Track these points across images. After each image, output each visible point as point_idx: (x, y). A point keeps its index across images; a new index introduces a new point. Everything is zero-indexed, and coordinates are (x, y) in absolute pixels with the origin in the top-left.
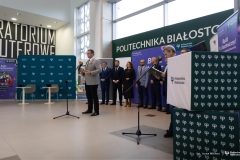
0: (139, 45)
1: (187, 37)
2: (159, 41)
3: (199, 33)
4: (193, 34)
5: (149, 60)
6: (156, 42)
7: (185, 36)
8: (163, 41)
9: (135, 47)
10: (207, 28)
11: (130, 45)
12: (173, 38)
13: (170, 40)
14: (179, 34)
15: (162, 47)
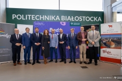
0: (38, 17)
1: (74, 19)
3: (80, 19)
4: (77, 19)
5: (51, 29)
6: (53, 18)
7: (72, 18)
8: (59, 19)
9: (35, 18)
10: (84, 17)
11: (29, 16)
12: (65, 18)
13: (63, 19)
14: (69, 17)
15: (61, 23)
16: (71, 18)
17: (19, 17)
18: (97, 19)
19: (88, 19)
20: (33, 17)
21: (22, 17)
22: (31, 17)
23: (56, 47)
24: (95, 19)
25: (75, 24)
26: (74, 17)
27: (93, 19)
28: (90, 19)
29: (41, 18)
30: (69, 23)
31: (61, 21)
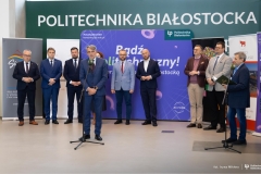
0: (92, 20)
1: (178, 21)
2: (132, 20)
3: (195, 19)
4: (187, 19)
5: (119, 49)
6: (126, 20)
7: (175, 18)
8: (140, 21)
9: (85, 22)
10: (206, 14)
11: (73, 17)
12: (156, 19)
13: (151, 22)
14: (166, 15)
16: (171, 18)
17: (52, 21)
18: (245, 18)
19: (217, 18)
20: (80, 21)
21: (57, 21)
22: (76, 19)
23: (131, 91)
24: (238, 18)
25: (177, 34)
26: (179, 15)
28: (223, 18)
29: (98, 20)
31: (145, 26)
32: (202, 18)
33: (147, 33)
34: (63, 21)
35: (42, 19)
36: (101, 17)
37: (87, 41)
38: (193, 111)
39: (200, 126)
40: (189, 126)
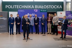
1: (43, 7)
2: (31, 7)
3: (47, 7)
4: (45, 7)
5: (28, 14)
8: (33, 7)
9: (19, 7)
10: (50, 6)
11: (15, 6)
12: (37, 7)
13: (36, 7)
14: (40, 6)
15: (34, 10)
16: (41, 7)
17: (9, 7)
20: (17, 7)
21: (11, 7)
25: (43, 11)
27: (56, 7)
28: (54, 7)
29: (22, 7)
30: (39, 10)
31: (35, 9)
32: (49, 7)
33: (36, 10)
34: (13, 7)
35: (7, 6)
36: (23, 6)
37: (20, 12)
38: (49, 30)
39: (51, 34)
40: (48, 34)
